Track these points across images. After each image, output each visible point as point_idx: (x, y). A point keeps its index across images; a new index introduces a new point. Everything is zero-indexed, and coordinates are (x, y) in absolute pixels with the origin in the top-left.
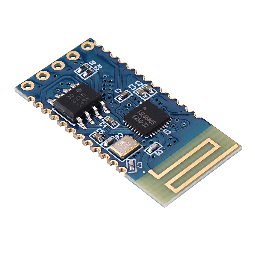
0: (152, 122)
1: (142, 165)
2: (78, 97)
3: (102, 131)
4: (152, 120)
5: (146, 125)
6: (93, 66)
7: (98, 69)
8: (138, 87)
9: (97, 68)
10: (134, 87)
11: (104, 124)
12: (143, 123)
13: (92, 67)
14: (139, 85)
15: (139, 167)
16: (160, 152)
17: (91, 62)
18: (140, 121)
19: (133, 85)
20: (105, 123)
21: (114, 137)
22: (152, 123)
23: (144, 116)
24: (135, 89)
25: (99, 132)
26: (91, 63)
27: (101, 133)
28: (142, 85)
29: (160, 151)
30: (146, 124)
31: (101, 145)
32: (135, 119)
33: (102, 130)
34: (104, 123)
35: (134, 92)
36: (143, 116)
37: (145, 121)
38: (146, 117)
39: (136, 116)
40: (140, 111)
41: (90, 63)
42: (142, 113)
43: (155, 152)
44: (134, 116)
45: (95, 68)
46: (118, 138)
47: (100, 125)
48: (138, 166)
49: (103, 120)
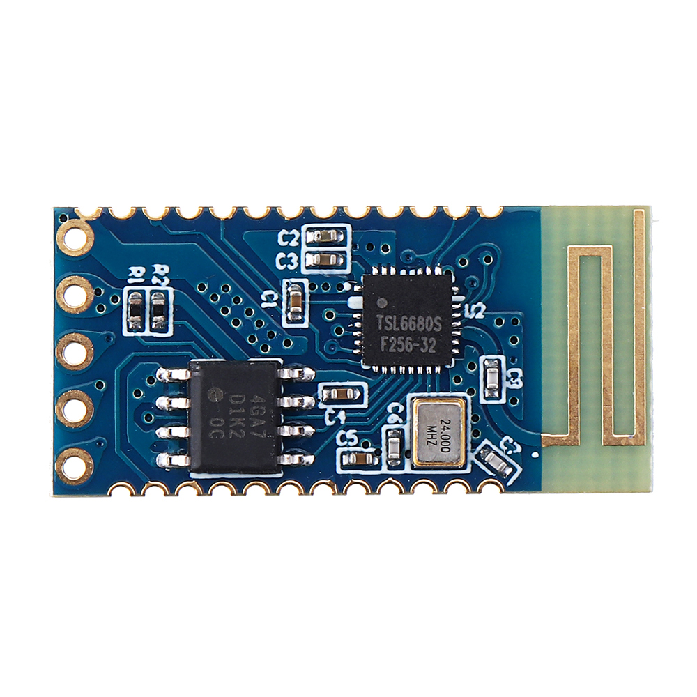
0: (432, 324)
1: (514, 441)
2: (235, 415)
3: (350, 434)
4: (427, 320)
5: (430, 345)
6: (148, 282)
7: (167, 281)
8: (297, 250)
9: (163, 281)
10: (291, 258)
11: (333, 412)
12: (418, 345)
13: (148, 289)
14: (294, 243)
15: (515, 452)
16: (515, 375)
17: (130, 275)
18: (408, 346)
19: (281, 255)
20: (334, 409)
21: (388, 424)
22: (435, 325)
23: (402, 326)
24: (299, 261)
25: (346, 443)
26: (133, 277)
27: (352, 440)
28: (300, 237)
29: (512, 373)
30: (428, 342)
31: (384, 470)
32: (392, 350)
33: (346, 431)
34: (330, 409)
35: (304, 271)
36: (398, 326)
37: (416, 336)
38: (408, 324)
39: (385, 340)
40: (380, 321)
41: (130, 281)
42: (391, 321)
43: (506, 384)
44: (383, 344)
45: (158, 285)
46: (401, 421)
47: (329, 423)
48: (510, 452)
49: (321, 406)
